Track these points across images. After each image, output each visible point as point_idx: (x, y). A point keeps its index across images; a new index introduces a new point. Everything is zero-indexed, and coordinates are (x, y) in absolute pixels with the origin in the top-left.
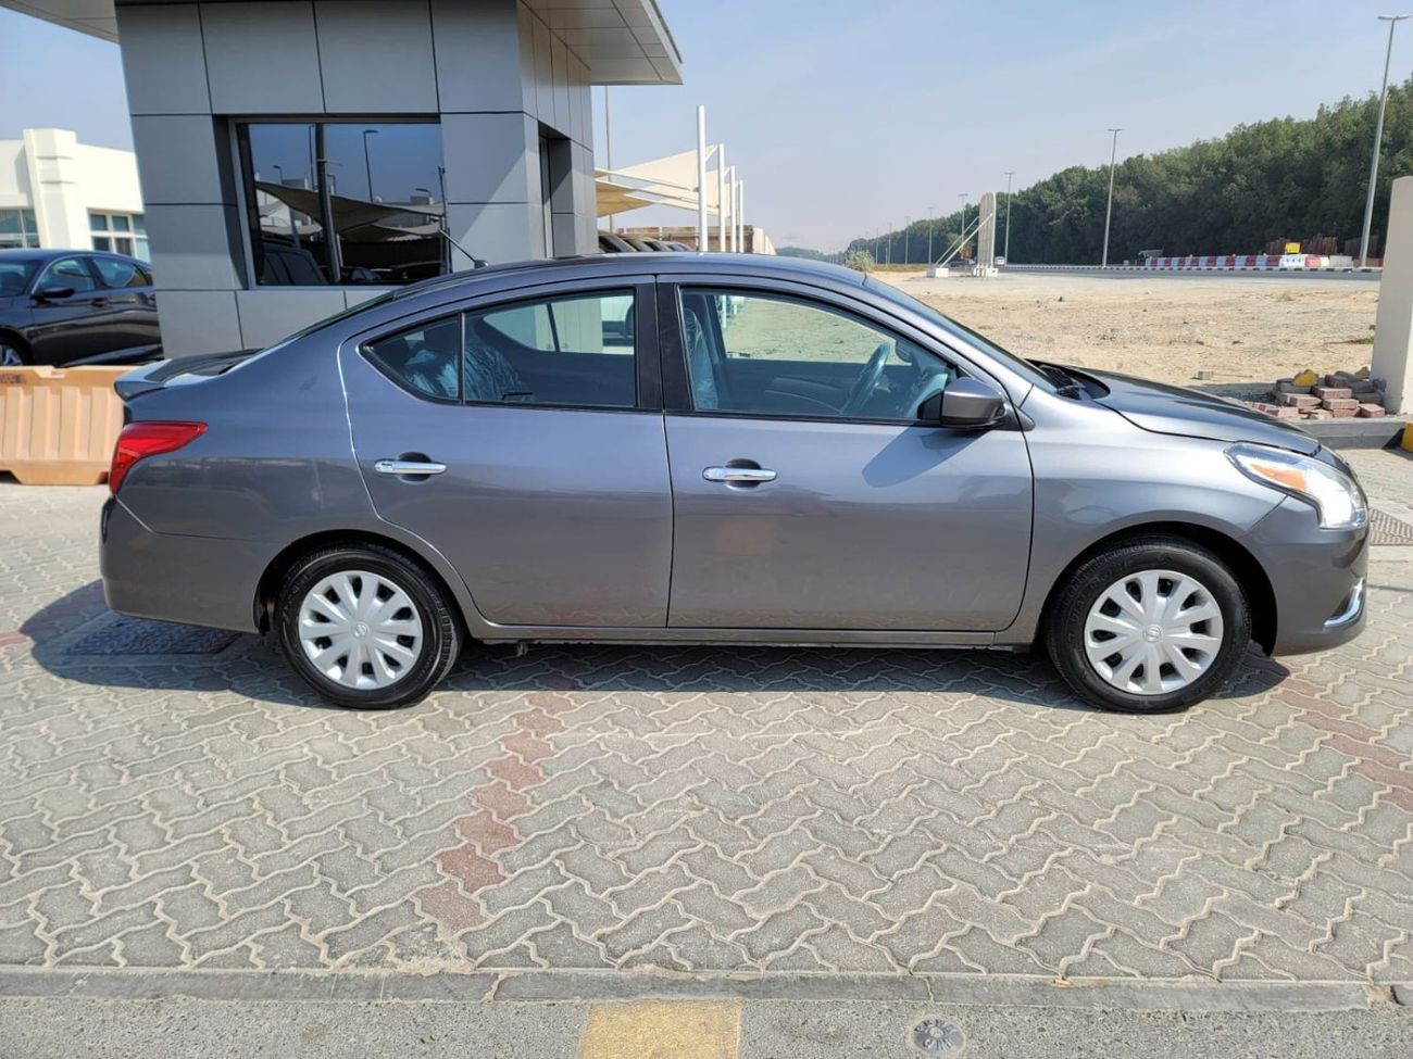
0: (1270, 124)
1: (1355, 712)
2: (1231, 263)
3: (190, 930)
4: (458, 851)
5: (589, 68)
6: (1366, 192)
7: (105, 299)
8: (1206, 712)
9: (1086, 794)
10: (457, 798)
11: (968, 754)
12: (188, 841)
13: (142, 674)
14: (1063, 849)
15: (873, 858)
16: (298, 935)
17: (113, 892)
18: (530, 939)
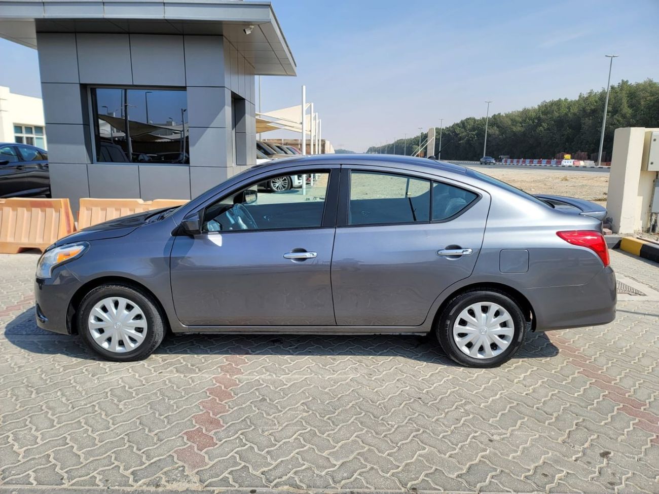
0: (557, 101)
1: (605, 370)
2: (540, 162)
3: (67, 468)
4: (194, 431)
5: (254, 68)
6: (601, 133)
7: (23, 166)
8: (538, 369)
9: (485, 407)
10: (193, 405)
11: (431, 387)
12: (64, 425)
13: (41, 344)
14: (476, 432)
15: (389, 436)
16: (119, 471)
17: (29, 449)
18: (229, 473)
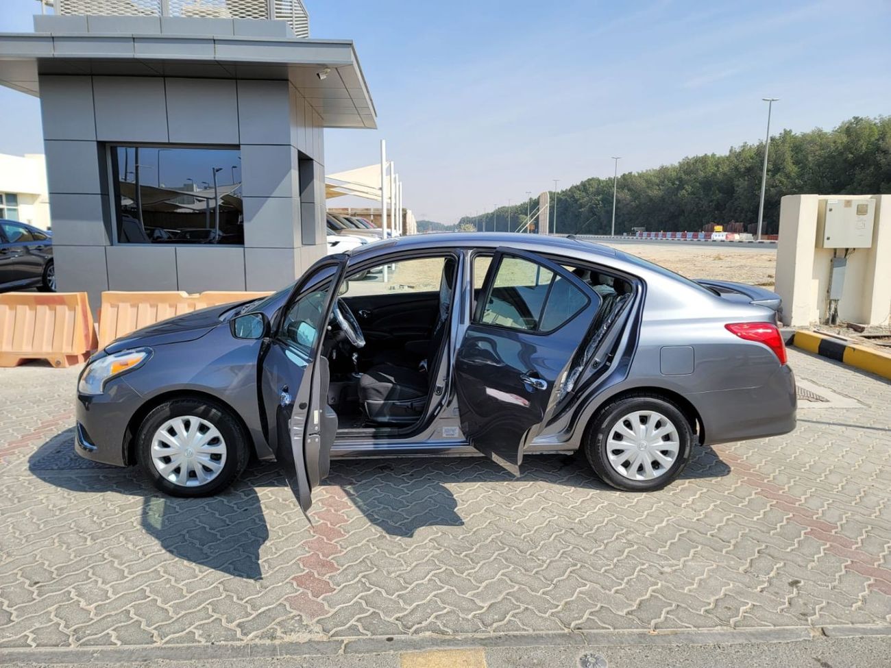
0: (702, 157)
1: (787, 489)
2: (684, 236)
3: (155, 624)
4: (304, 575)
5: (323, 119)
6: (759, 197)
8: (708, 490)
9: (650, 535)
10: (297, 546)
11: (584, 516)
12: (138, 576)
13: (81, 481)
14: (643, 564)
15: (541, 572)
16: (221, 624)
17: (101, 605)
18: (357, 621)
